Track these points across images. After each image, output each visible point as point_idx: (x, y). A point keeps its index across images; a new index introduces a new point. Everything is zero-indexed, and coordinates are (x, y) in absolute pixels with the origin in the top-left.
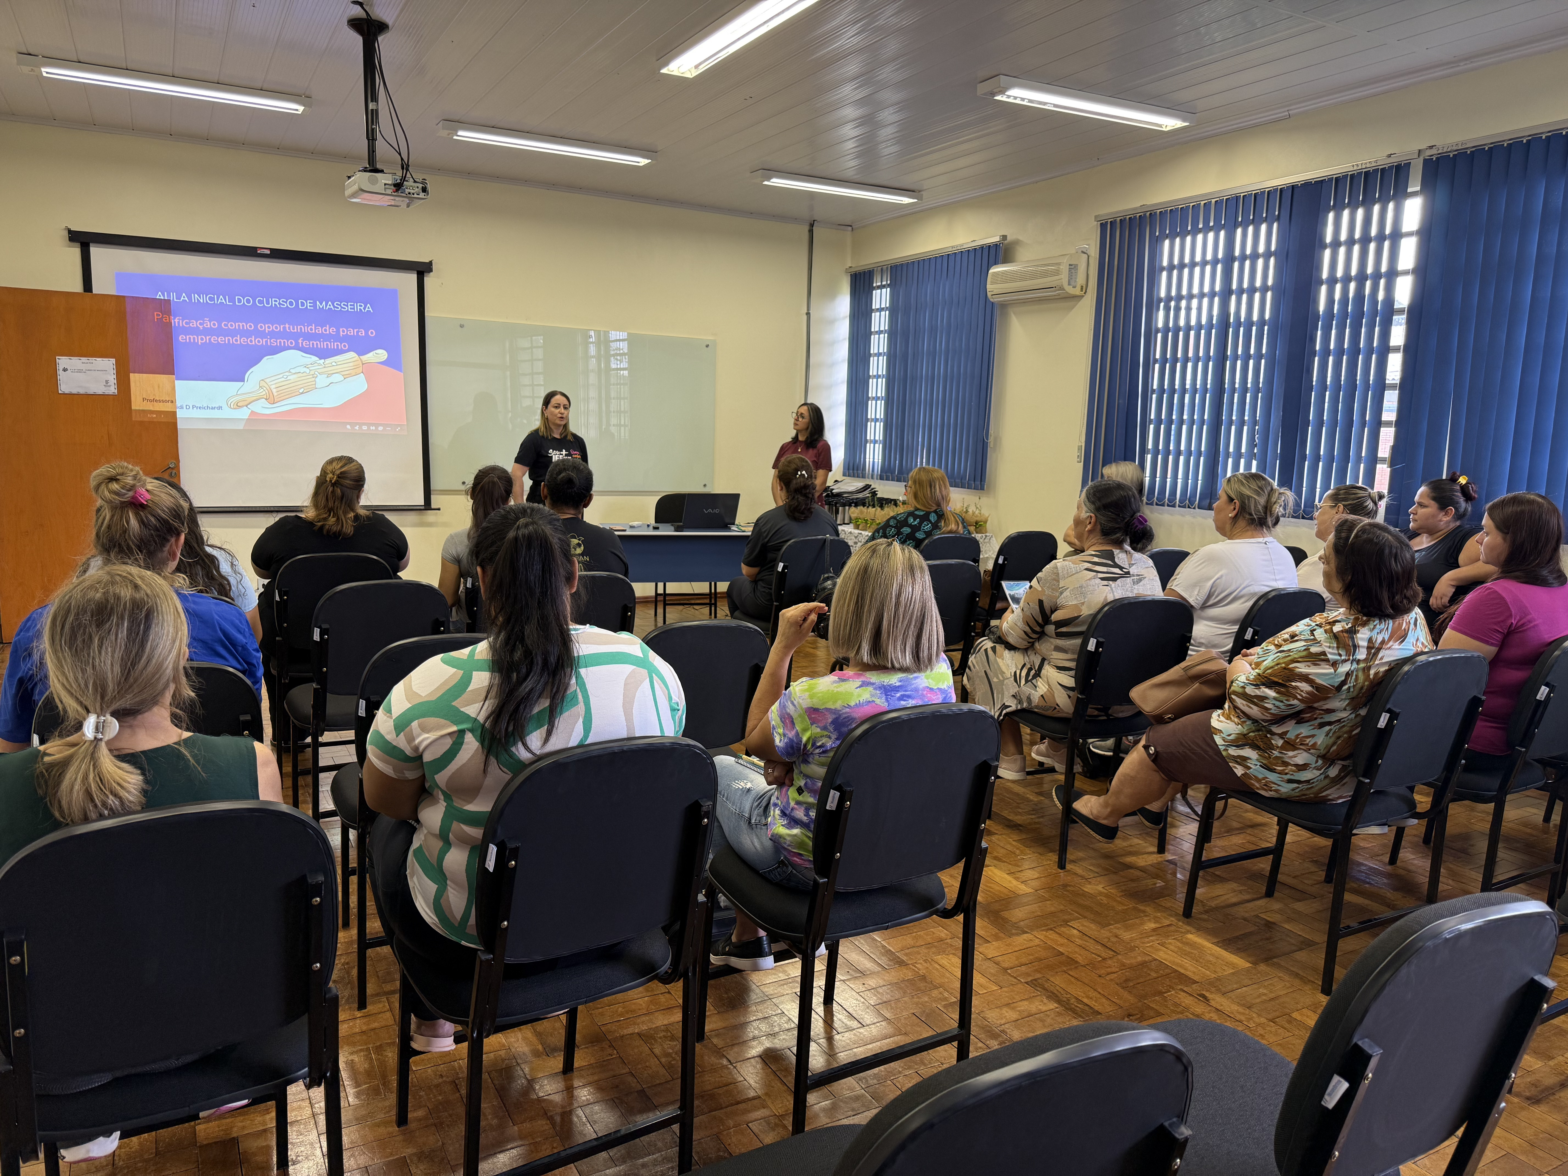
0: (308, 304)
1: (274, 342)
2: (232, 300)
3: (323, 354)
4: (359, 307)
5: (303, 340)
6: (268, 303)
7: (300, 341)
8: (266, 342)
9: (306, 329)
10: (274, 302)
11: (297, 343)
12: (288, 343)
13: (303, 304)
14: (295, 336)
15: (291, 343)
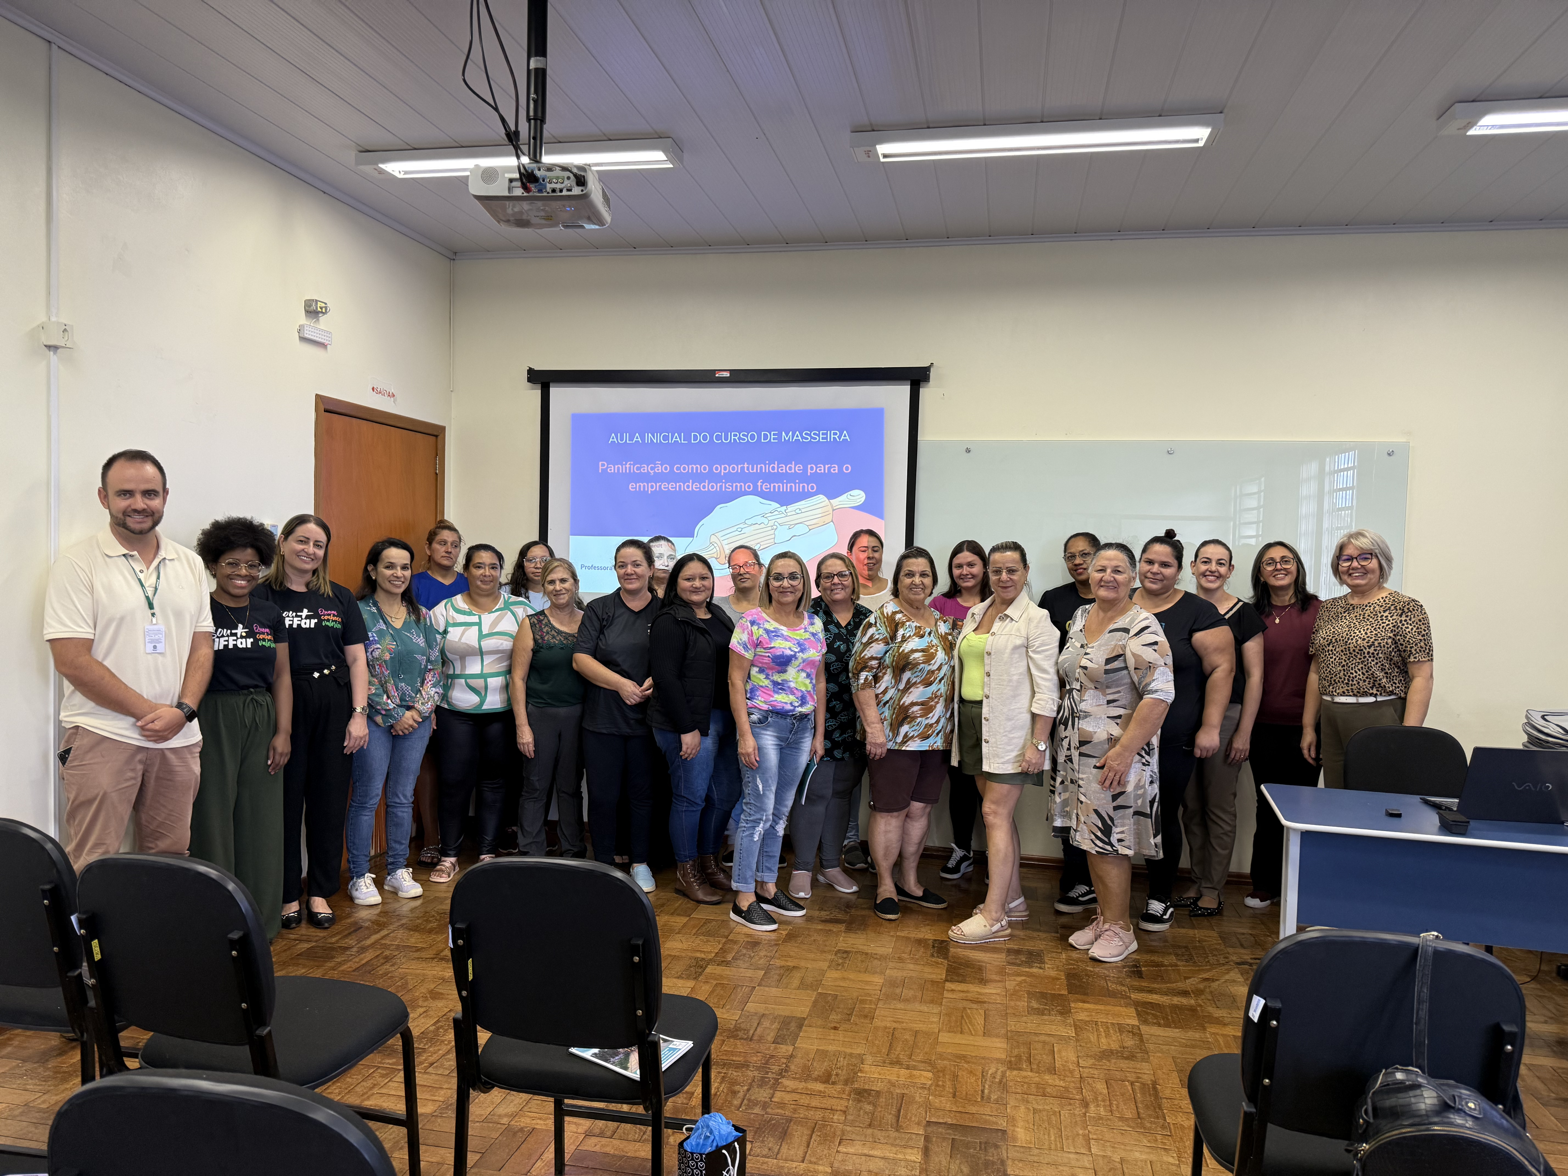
0: (772, 437)
1: (729, 487)
2: (688, 438)
3: (785, 499)
4: (832, 435)
5: (763, 483)
6: (726, 439)
7: (759, 484)
8: (721, 486)
9: (767, 468)
10: (733, 437)
11: (756, 486)
12: (745, 487)
13: (766, 437)
14: (753, 478)
15: (749, 487)
